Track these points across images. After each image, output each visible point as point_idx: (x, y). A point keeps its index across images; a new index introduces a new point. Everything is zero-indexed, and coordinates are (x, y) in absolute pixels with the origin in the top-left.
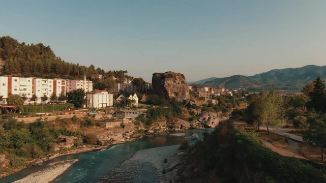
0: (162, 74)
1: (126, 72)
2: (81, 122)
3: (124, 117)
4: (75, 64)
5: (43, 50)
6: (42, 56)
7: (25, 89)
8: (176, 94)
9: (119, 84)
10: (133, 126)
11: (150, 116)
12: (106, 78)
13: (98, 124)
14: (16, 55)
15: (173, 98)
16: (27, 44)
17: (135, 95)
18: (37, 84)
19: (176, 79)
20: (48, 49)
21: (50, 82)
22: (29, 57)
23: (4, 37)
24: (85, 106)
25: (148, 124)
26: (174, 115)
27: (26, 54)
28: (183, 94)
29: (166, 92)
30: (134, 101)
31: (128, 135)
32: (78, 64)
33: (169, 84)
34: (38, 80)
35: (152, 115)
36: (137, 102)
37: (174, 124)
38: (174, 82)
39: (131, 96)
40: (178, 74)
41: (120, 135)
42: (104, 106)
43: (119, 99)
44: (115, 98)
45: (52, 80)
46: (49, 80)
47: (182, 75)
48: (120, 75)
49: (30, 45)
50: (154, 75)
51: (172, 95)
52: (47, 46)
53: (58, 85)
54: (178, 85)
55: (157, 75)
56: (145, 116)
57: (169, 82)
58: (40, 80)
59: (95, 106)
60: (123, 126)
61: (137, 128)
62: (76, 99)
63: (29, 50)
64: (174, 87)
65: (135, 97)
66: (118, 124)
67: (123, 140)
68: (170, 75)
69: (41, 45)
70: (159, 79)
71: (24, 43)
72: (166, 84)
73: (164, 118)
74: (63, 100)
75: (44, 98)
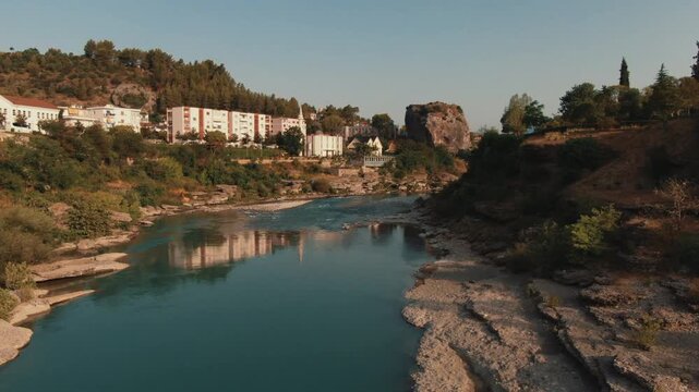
0: (422, 107)
1: (356, 109)
2: (305, 168)
3: (363, 164)
4: (269, 94)
5: (213, 72)
6: (215, 80)
7: (219, 127)
8: (447, 140)
9: (347, 128)
10: (376, 176)
11: (401, 165)
12: (322, 118)
13: (327, 172)
14: (173, 81)
15: (441, 146)
16: (186, 63)
17: (377, 140)
18: (234, 119)
19: (446, 115)
20: (221, 69)
21: (250, 117)
22: (193, 83)
23: (151, 52)
24: (301, 154)
25: (398, 176)
26: (440, 168)
27: (189, 80)
28: (460, 139)
29: (429, 136)
30: (375, 148)
31: (370, 185)
32: (273, 96)
33: (434, 123)
34: (234, 113)
35: (404, 164)
36: (381, 151)
37: (439, 180)
38: (444, 119)
39: (370, 141)
40: (451, 107)
41: (359, 185)
42: (330, 153)
43: (351, 146)
44: (346, 144)
45: (253, 115)
46: (249, 114)
47: (458, 108)
48: (348, 114)
49: (193, 64)
50: (409, 108)
51: (438, 141)
52: (219, 65)
53: (260, 122)
54: (450, 125)
55: (414, 109)
56: (394, 166)
57: (435, 118)
58: (238, 113)
59: (317, 153)
60: (362, 175)
61: (383, 179)
62: (290, 143)
63: (193, 73)
64: (442, 128)
65: (377, 142)
66: (355, 172)
67: (363, 191)
68: (437, 108)
69: (209, 63)
70: (416, 115)
71: (181, 61)
72: (429, 122)
73: (423, 170)
74: (271, 143)
75: (245, 141)
